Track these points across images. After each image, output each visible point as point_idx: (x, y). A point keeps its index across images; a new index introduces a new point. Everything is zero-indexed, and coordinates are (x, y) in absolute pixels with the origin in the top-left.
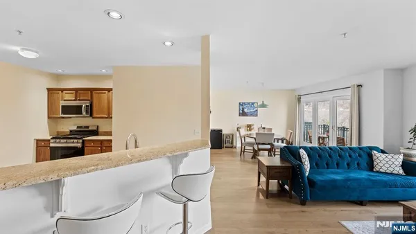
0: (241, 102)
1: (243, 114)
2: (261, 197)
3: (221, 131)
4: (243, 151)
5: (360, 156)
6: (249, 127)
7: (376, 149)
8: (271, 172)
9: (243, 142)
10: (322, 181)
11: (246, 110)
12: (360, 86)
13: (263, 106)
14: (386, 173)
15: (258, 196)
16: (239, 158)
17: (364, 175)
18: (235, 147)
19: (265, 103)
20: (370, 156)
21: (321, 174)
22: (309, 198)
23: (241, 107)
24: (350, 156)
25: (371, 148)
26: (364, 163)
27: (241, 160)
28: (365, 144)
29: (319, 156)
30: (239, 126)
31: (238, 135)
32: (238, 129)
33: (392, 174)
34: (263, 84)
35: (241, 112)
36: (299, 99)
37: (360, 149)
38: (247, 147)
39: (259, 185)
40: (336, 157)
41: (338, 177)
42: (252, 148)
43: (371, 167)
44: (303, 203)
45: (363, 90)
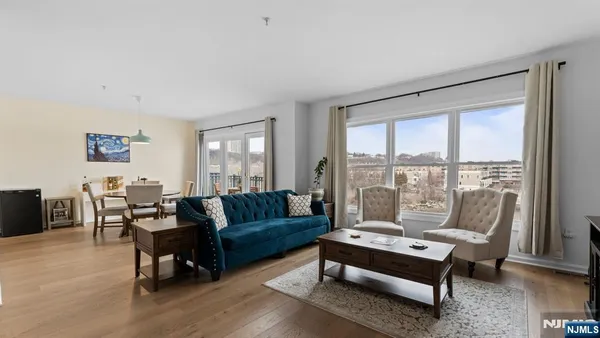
0: (92, 131)
1: (97, 156)
2: (144, 292)
3: (38, 192)
4: (99, 228)
5: (277, 201)
6: (112, 181)
7: (290, 192)
8: (162, 242)
9: (99, 208)
10: (240, 238)
11: (103, 150)
12: (273, 119)
13: (141, 138)
14: (299, 217)
15: (137, 291)
16: (92, 241)
17: (281, 222)
18: (82, 225)
19: (144, 134)
20: (286, 200)
21: (238, 230)
22: (224, 266)
23: (92, 144)
24: (268, 203)
25: (286, 192)
26: (281, 210)
27: (96, 245)
28: (280, 188)
29: (234, 207)
30: (87, 181)
31: (86, 197)
32: (86, 188)
33: (304, 216)
34: (138, 98)
35: (92, 152)
36: (201, 137)
37: (276, 193)
38: (108, 219)
39: (137, 274)
40: (253, 205)
41: (258, 229)
42: (119, 218)
43: (286, 213)
44: (216, 278)
45: (278, 124)
